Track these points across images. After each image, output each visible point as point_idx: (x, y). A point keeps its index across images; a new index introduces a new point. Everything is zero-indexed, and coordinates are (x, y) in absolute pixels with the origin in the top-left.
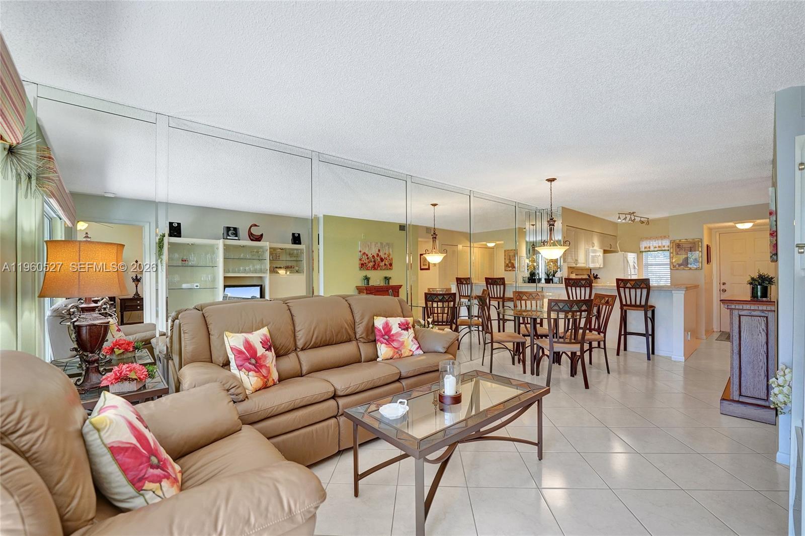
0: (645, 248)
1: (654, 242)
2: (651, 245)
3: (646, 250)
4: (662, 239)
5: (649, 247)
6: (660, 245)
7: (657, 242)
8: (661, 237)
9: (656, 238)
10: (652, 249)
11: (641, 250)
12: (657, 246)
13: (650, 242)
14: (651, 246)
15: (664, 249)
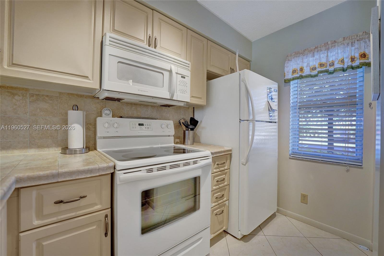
0: (294, 72)
1: (311, 59)
2: (305, 65)
3: (296, 75)
4: (328, 49)
5: (301, 69)
6: (324, 61)
7: (317, 56)
8: (326, 44)
9: (316, 49)
10: (307, 72)
11: (286, 78)
12: (317, 66)
13: (303, 59)
14: (305, 68)
15: (331, 69)
